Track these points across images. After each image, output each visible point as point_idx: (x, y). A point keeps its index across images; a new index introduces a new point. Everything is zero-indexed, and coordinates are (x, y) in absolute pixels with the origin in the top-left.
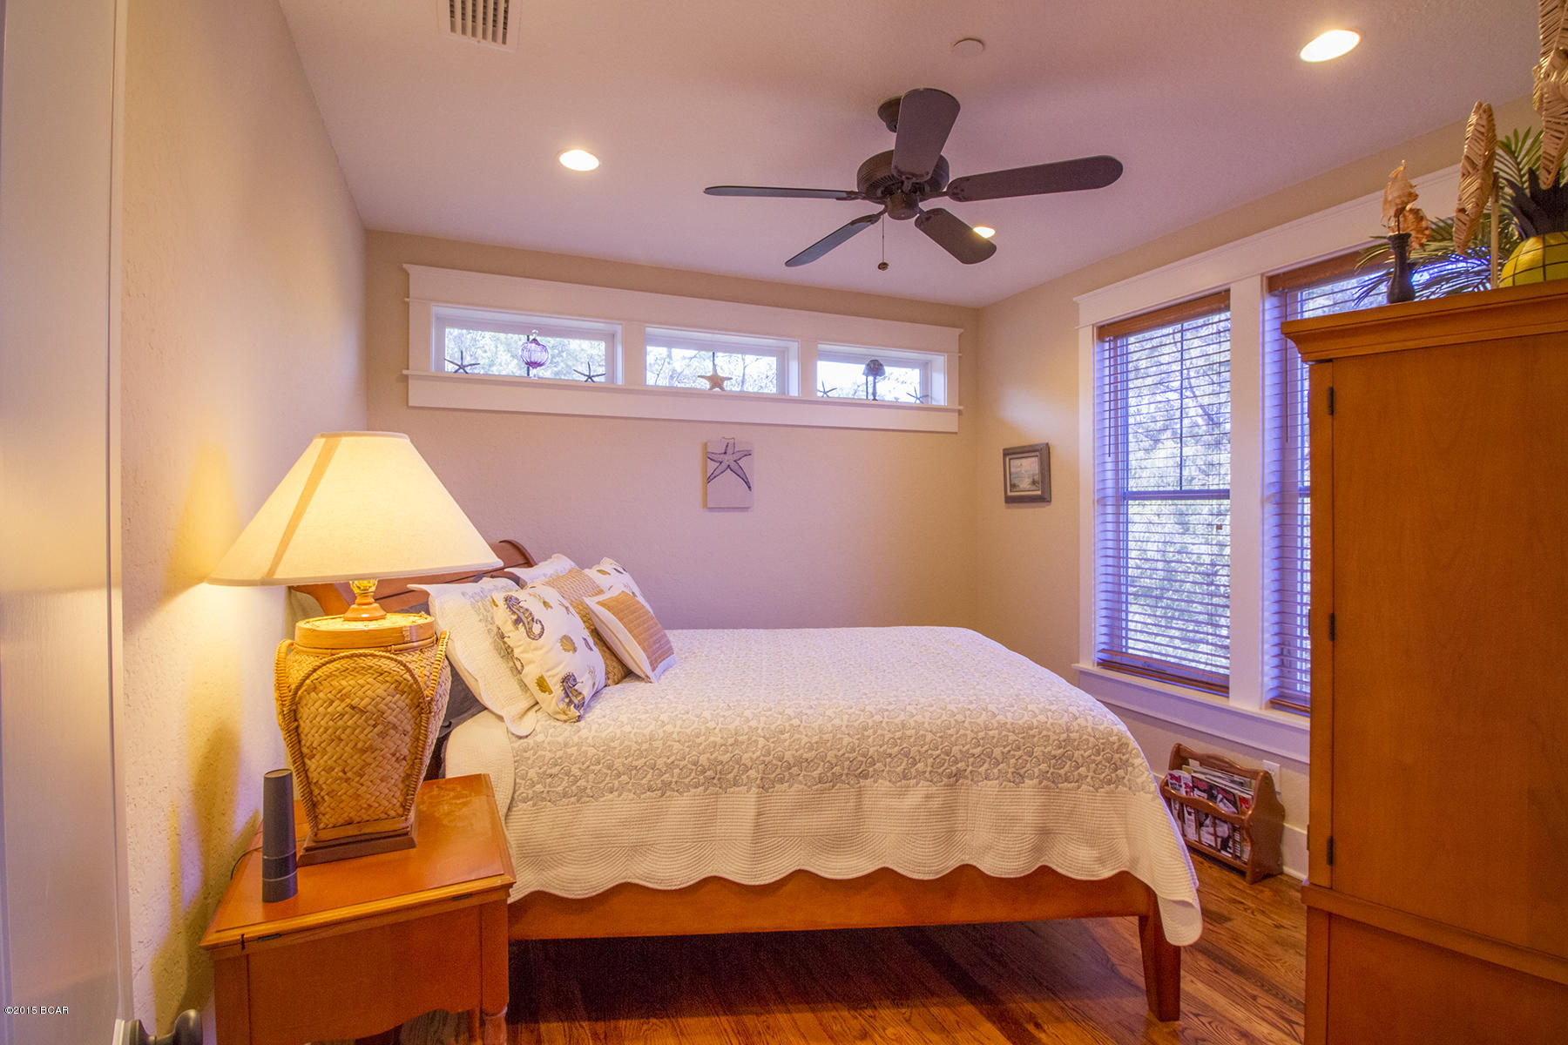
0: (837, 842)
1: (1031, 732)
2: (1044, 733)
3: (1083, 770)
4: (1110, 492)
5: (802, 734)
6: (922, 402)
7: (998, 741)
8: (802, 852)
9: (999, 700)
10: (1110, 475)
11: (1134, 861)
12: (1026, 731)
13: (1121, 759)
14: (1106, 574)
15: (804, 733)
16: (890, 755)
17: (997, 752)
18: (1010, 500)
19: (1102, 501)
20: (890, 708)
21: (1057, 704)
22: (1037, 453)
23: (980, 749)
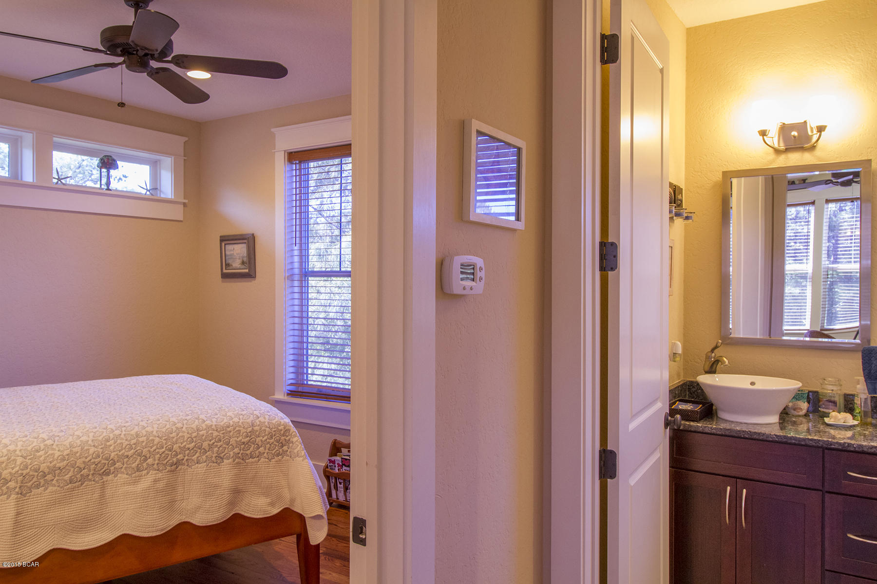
0: (83, 524)
1: (228, 429)
2: (237, 429)
3: (262, 449)
4: (296, 271)
5: (56, 450)
6: (152, 195)
7: (206, 438)
8: (56, 535)
9: (207, 412)
10: (296, 259)
11: (292, 501)
12: (225, 430)
13: (285, 440)
14: (294, 330)
15: (57, 449)
16: (127, 456)
17: (205, 445)
18: (225, 276)
19: (291, 278)
20: (127, 424)
21: (246, 410)
22: (246, 241)
23: (194, 444)
